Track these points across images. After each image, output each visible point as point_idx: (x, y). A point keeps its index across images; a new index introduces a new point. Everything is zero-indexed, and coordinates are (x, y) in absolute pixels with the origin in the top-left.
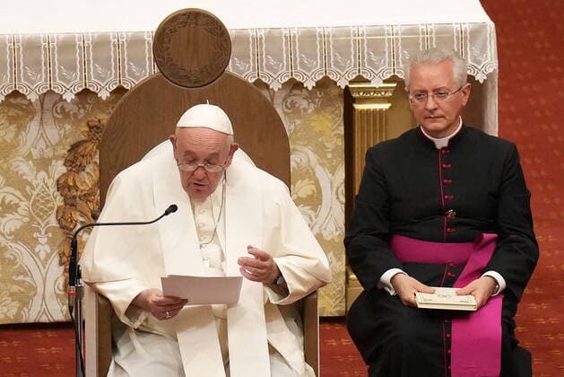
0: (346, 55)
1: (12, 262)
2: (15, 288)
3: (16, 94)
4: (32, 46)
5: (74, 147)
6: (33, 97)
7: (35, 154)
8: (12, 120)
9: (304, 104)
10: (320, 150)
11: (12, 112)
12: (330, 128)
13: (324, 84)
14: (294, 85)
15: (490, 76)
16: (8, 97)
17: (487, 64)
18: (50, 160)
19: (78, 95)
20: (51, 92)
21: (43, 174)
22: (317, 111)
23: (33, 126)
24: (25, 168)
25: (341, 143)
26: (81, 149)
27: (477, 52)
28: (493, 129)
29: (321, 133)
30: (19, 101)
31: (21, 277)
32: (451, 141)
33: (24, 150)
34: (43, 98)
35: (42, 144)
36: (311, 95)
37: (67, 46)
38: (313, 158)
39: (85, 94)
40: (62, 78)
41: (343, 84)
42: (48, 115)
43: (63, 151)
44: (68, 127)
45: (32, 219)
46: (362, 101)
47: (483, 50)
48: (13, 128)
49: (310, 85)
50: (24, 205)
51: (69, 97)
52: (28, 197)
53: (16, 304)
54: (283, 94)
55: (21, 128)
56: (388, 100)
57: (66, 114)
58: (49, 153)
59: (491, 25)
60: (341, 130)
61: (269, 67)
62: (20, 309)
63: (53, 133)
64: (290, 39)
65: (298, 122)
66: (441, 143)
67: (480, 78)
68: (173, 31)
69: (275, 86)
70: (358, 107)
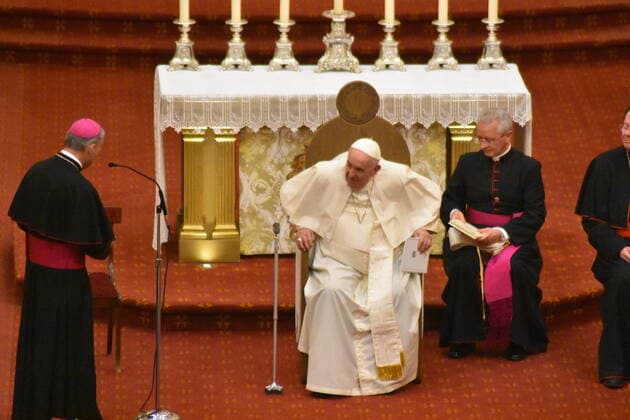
0: (448, 110)
1: (262, 220)
2: (263, 235)
3: (265, 128)
4: (275, 101)
5: (297, 158)
6: (275, 130)
7: (276, 161)
8: (263, 142)
9: (424, 137)
10: (433, 162)
11: (264, 138)
12: (438, 150)
13: (435, 126)
14: (419, 126)
15: (527, 123)
16: (261, 129)
17: (525, 117)
18: (283, 165)
19: (300, 129)
20: (284, 127)
21: (279, 172)
22: (431, 141)
23: (275, 146)
24: (270, 169)
25: (444, 159)
26: (300, 159)
27: (520, 109)
28: (529, 152)
29: (433, 154)
30: (268, 132)
31: (266, 229)
32: (501, 158)
33: (269, 159)
34: (280, 130)
35: (279, 156)
36: (428, 132)
37: (294, 102)
38: (429, 166)
39: (303, 129)
40: (291, 119)
41: (445, 126)
42: (283, 140)
43: (291, 160)
44: (294, 147)
45: (273, 197)
46: (457, 135)
47: (524, 109)
48: (264, 146)
49: (427, 126)
50: (269, 189)
51: (294, 130)
52: (271, 185)
53: (263, 244)
54: (412, 131)
55: (268, 146)
56: (470, 135)
57: (293, 140)
58: (283, 161)
59: (528, 94)
60: (445, 151)
61: (404, 115)
62: (266, 246)
63: (285, 149)
64: (417, 100)
65: (421, 146)
66: (497, 159)
67: (522, 124)
68: (348, 93)
69: (408, 126)
70: (454, 139)
